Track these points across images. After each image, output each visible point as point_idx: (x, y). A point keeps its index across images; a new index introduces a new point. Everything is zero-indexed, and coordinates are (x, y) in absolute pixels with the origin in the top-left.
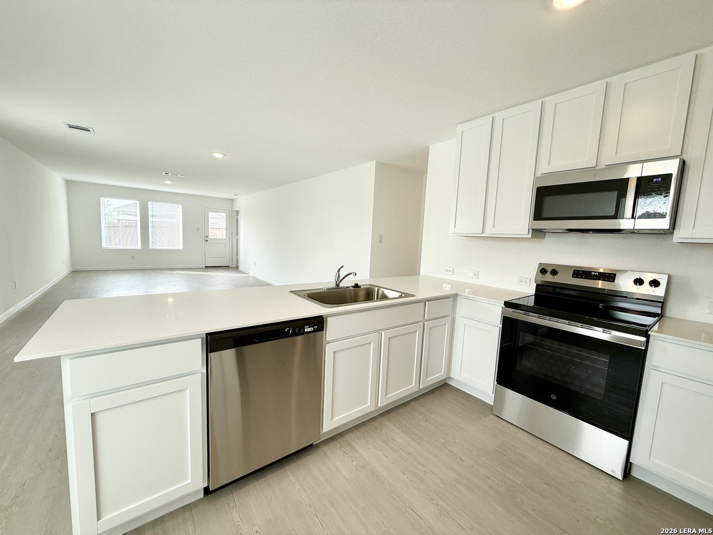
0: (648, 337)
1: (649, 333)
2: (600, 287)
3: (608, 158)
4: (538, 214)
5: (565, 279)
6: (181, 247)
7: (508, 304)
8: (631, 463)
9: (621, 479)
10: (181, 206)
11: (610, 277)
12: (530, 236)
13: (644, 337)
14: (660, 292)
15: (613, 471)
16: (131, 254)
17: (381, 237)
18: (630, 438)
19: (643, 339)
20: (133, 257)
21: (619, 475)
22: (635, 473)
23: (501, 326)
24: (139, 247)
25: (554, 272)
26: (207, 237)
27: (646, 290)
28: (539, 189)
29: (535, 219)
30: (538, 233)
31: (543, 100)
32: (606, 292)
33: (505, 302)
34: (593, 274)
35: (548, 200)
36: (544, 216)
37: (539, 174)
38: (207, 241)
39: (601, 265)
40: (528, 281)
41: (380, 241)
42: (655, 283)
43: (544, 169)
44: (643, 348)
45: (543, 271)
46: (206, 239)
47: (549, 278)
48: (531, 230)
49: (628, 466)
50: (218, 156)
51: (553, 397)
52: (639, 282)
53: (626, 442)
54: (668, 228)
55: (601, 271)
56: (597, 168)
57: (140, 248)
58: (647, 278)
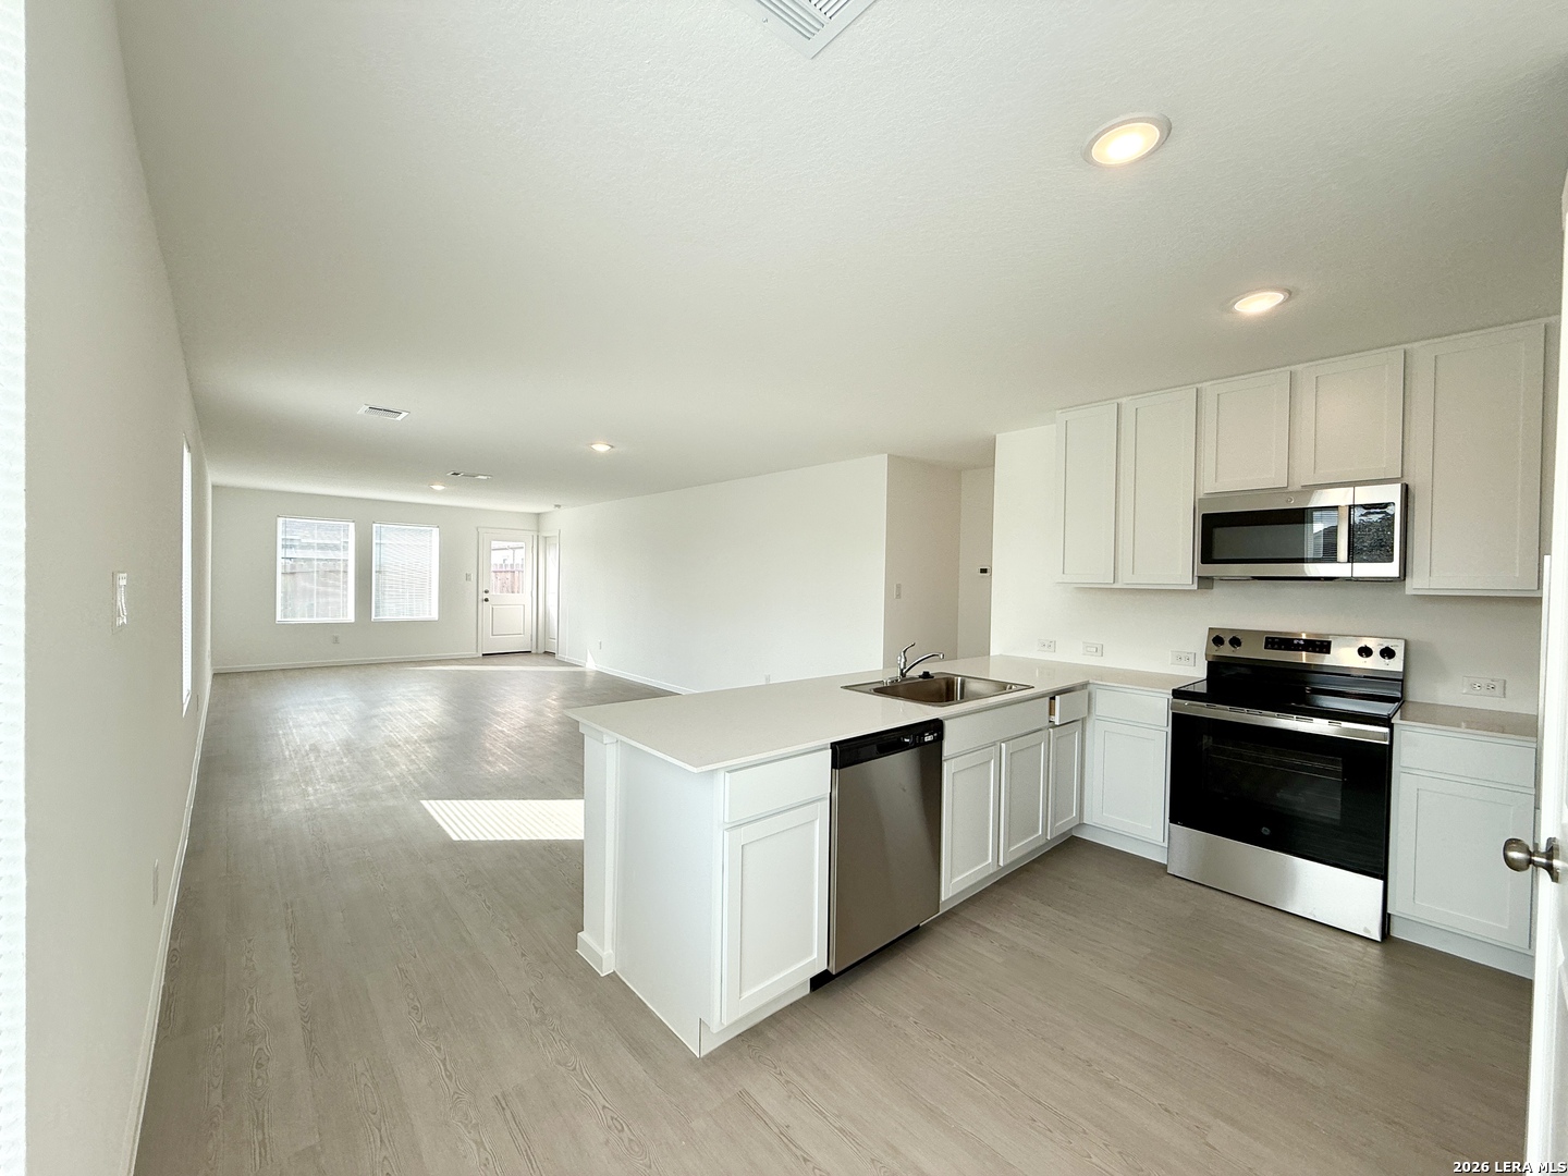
0: (1391, 727)
1: (1393, 721)
2: (1304, 661)
3: (1303, 477)
4: (1208, 555)
5: (1255, 652)
6: (435, 616)
7: (1177, 694)
8: (1389, 915)
9: (1379, 940)
10: (436, 531)
11: (1323, 647)
12: (1195, 587)
13: (1385, 726)
14: (1396, 665)
15: (1366, 930)
16: (333, 631)
17: (899, 587)
18: (1384, 877)
19: (1386, 730)
20: (336, 640)
21: (1377, 936)
22: (1396, 932)
23: (1169, 730)
24: (351, 618)
25: (1235, 642)
26: (486, 592)
27: (1375, 663)
28: (1205, 517)
29: (1204, 561)
30: (1205, 582)
31: (1199, 386)
32: (1313, 669)
33: (1174, 690)
34: (1295, 642)
35: (1220, 534)
36: (1216, 557)
37: (1201, 495)
38: (486, 600)
39: (1303, 629)
40: (1191, 657)
41: (899, 596)
42: (1388, 653)
43: (1209, 486)
44: (1387, 743)
45: (1218, 641)
46: (486, 596)
47: (1226, 651)
48: (1196, 579)
49: (1386, 918)
50: (601, 448)
51: (1266, 831)
52: (1365, 652)
53: (1380, 883)
54: (1398, 575)
55: (1304, 637)
56: (1290, 489)
57: (353, 621)
58: (1375, 645)
